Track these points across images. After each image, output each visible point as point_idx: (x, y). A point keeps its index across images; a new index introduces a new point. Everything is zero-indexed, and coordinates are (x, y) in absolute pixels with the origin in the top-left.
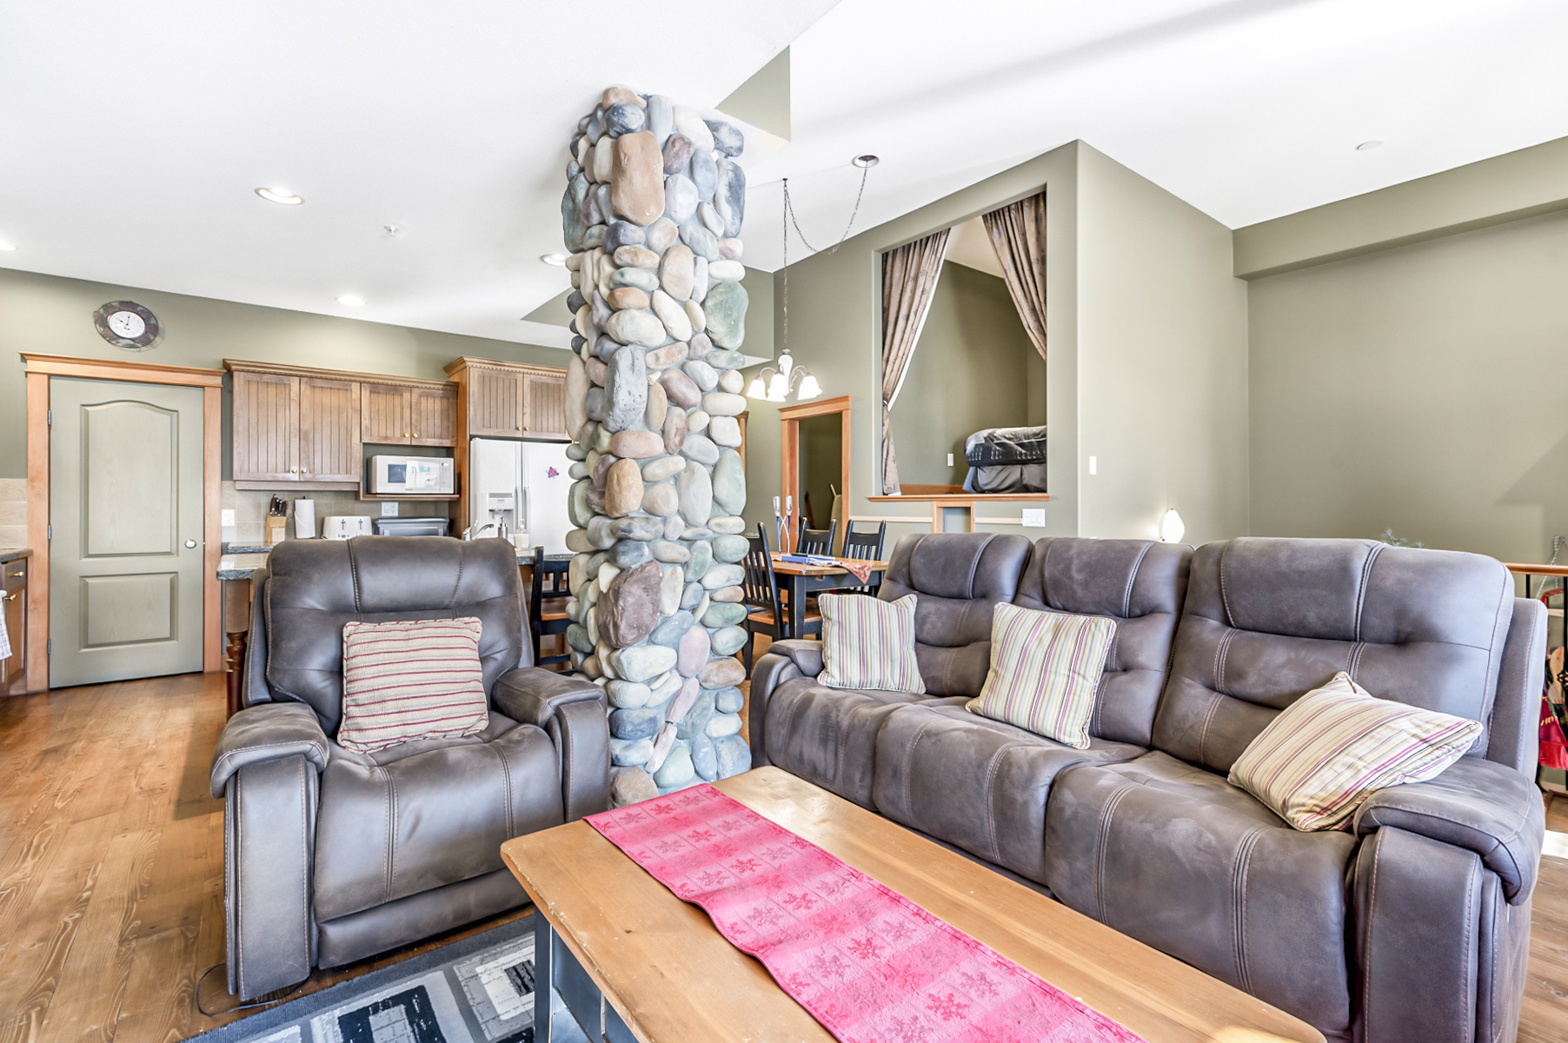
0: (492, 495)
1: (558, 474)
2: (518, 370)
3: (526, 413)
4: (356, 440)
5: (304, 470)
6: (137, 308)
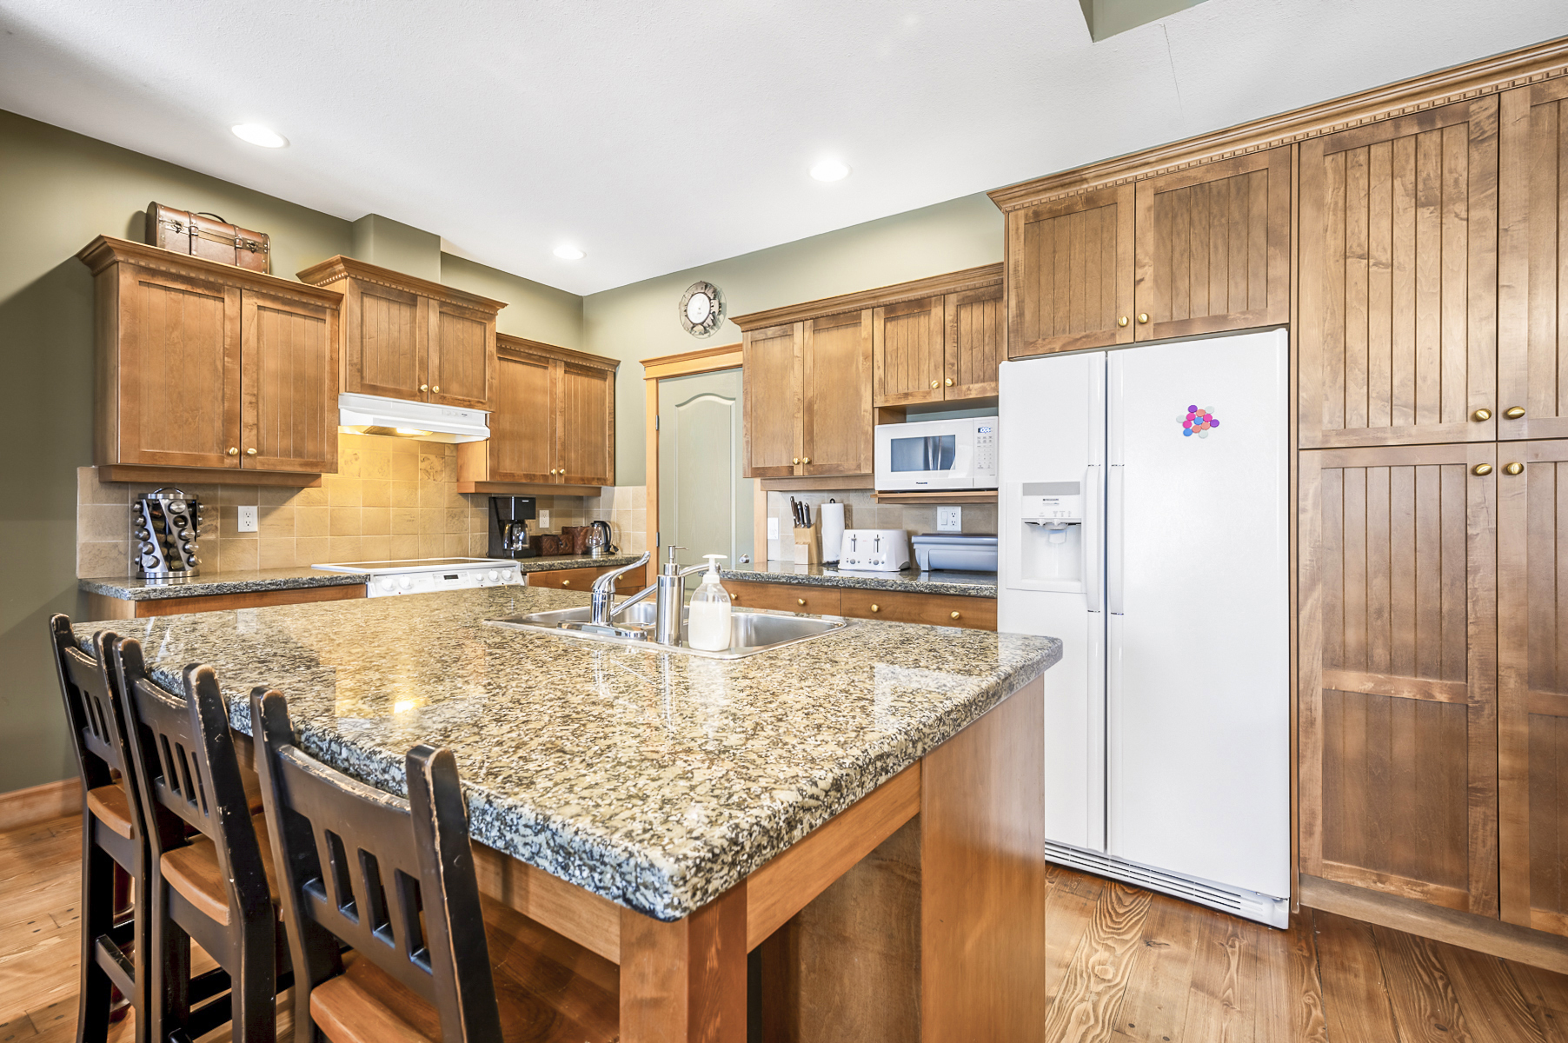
0: (1029, 489)
1: (1215, 424)
2: (1120, 178)
3: (1142, 280)
4: (866, 405)
5: (806, 460)
6: (706, 287)
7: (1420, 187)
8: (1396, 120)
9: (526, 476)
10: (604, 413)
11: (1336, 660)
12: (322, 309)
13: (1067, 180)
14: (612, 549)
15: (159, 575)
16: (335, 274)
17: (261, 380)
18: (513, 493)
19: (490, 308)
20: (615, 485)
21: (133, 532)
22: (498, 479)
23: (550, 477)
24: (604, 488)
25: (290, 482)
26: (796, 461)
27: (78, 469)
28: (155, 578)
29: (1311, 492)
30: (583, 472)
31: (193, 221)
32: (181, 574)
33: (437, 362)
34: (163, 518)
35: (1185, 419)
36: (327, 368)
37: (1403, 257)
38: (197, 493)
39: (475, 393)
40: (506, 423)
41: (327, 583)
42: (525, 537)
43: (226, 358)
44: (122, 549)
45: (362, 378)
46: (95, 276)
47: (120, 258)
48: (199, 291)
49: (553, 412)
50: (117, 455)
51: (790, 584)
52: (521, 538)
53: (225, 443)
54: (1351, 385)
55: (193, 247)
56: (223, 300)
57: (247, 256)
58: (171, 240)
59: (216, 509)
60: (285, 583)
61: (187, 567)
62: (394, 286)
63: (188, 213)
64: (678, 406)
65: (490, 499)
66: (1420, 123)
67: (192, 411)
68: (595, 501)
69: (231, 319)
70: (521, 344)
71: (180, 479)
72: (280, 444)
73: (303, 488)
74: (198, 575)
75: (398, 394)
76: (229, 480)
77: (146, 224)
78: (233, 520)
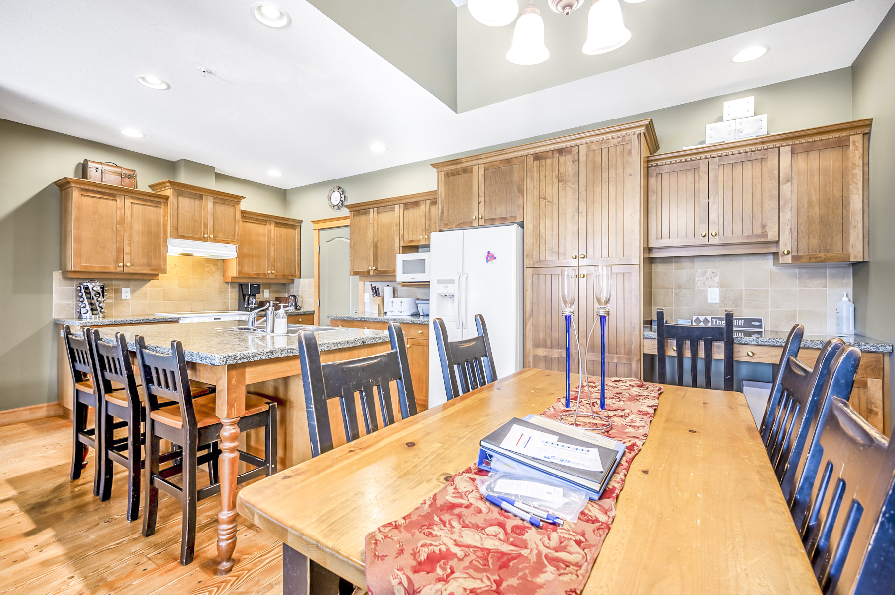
0: (439, 282)
1: (496, 259)
2: (473, 162)
3: (481, 202)
4: (397, 245)
5: (374, 268)
6: (339, 189)
7: (559, 175)
8: (553, 151)
9: (256, 274)
10: (295, 245)
11: (536, 345)
12: (160, 203)
13: (456, 162)
14: (298, 308)
15: (88, 317)
16: (166, 187)
17: (133, 234)
18: (249, 282)
19: (237, 199)
20: (300, 278)
21: (76, 299)
22: (242, 275)
23: (267, 274)
24: (296, 280)
25: (145, 277)
26: (370, 268)
27: (54, 272)
28: (87, 318)
29: (530, 283)
30: (284, 272)
31: (103, 166)
32: (97, 316)
33: (212, 224)
34: (90, 293)
35: (486, 256)
36: (162, 228)
37: (555, 200)
38: (104, 282)
39: (230, 237)
40: (246, 250)
41: (161, 321)
42: (255, 302)
43: (118, 226)
44: (72, 306)
45: (177, 232)
46: (61, 191)
47: (73, 185)
48: (106, 197)
49: (269, 244)
50: (71, 267)
51: (362, 321)
52: (254, 302)
53: (117, 261)
54: (541, 245)
55: (103, 178)
56: (116, 201)
57: (127, 180)
58: (94, 176)
59: (112, 289)
60: (143, 320)
61: (100, 313)
62: (192, 192)
63: (100, 163)
64: (328, 242)
65: (239, 284)
66: (559, 153)
67: (103, 248)
68: (291, 285)
69: (120, 209)
70: (253, 214)
71: (97, 276)
72: (141, 261)
73: (151, 280)
74: (105, 317)
75: (194, 239)
76: (118, 277)
77: (83, 169)
78: (119, 294)
